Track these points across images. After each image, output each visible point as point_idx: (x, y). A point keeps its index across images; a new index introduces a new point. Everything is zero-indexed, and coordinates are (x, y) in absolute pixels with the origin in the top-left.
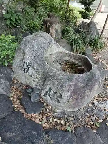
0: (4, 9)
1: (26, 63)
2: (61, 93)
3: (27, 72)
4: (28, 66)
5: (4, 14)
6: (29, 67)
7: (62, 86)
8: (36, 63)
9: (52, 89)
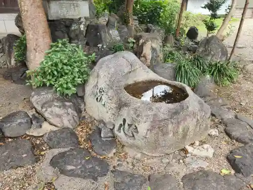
0: (83, 23)
1: (99, 88)
2: (136, 125)
3: (100, 101)
4: (101, 92)
5: (82, 29)
6: (103, 93)
7: (138, 116)
8: (112, 88)
9: (127, 121)
